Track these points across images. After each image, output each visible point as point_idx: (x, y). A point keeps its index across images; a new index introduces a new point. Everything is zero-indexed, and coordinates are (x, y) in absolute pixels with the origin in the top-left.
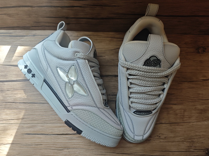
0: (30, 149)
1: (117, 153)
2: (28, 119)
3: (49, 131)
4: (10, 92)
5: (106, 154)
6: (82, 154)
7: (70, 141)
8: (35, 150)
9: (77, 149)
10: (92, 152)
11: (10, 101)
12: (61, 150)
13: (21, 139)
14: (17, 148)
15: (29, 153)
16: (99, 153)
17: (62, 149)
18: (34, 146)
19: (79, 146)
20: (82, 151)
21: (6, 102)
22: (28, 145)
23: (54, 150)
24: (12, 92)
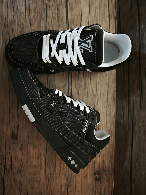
4: (57, 13)
24: (56, 15)
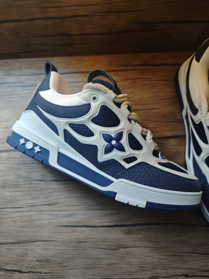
0: (70, 248)
2: (64, 204)
3: (96, 222)
5: (183, 254)
6: (147, 256)
8: (77, 250)
10: (161, 252)
11: (37, 178)
12: (115, 250)
13: (56, 233)
14: (50, 248)
15: (68, 255)
16: (172, 254)
17: (117, 248)
18: (75, 244)
20: (146, 251)
21: (31, 179)
22: (66, 242)
23: (105, 250)
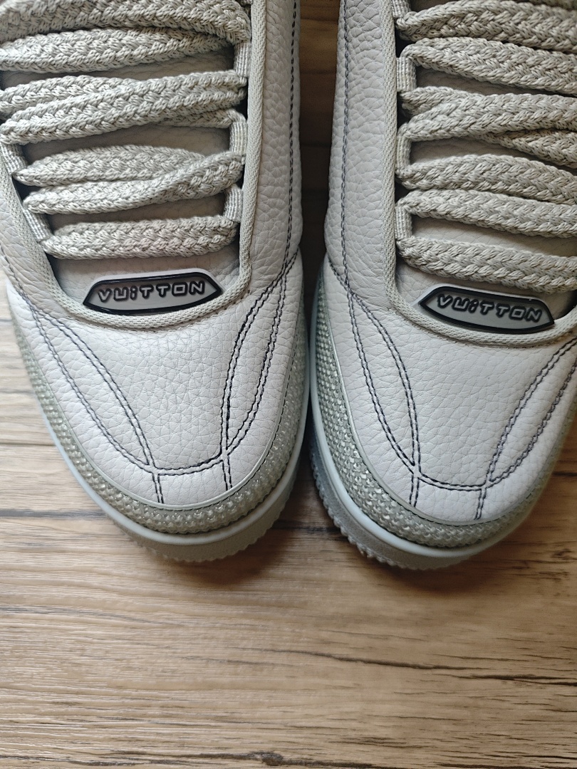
1: (341, 659)
7: (29, 561)
9: (72, 617)
19: (83, 593)
